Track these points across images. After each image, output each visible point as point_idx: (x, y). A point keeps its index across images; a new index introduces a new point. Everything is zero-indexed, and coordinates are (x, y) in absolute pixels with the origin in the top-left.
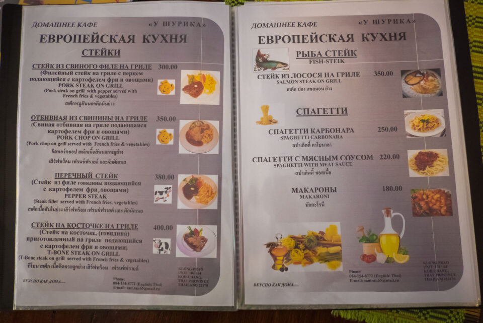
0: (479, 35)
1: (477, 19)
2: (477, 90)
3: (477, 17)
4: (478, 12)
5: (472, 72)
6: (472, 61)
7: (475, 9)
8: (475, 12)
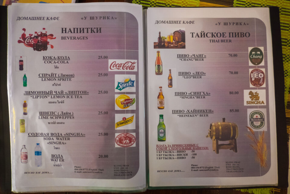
0: (284, 19)
1: (282, 9)
2: (283, 53)
3: (282, 8)
4: (283, 5)
5: (281, 42)
6: (282, 36)
7: (281, 3)
8: (281, 5)
